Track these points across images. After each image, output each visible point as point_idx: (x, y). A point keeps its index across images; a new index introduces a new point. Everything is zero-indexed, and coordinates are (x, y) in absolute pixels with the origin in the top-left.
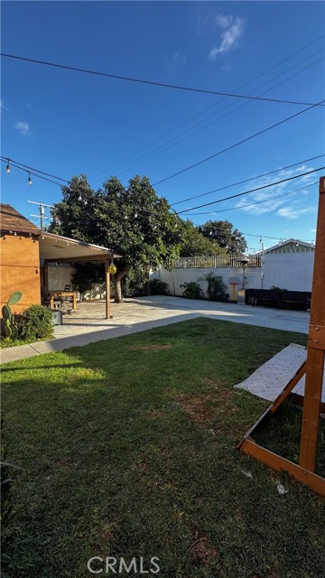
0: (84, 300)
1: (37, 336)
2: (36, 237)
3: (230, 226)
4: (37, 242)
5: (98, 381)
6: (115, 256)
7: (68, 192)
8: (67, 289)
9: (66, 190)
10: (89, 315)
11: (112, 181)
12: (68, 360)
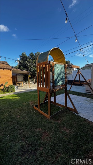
0: (26, 83)
1: (11, 91)
2: (11, 69)
3: (70, 62)
4: (11, 71)
5: (18, 99)
6: (30, 73)
7: (21, 57)
8: (21, 81)
9: (21, 56)
10: (26, 87)
11: (31, 53)
12: (15, 95)
